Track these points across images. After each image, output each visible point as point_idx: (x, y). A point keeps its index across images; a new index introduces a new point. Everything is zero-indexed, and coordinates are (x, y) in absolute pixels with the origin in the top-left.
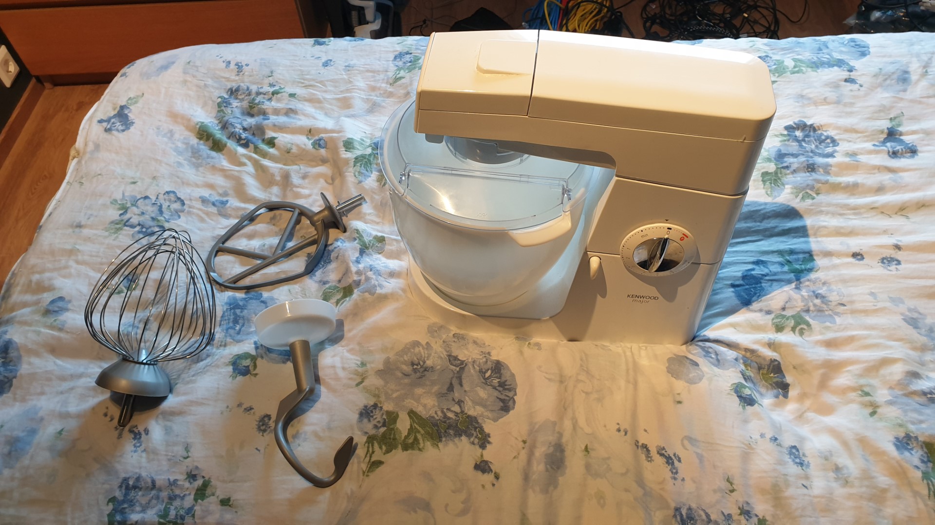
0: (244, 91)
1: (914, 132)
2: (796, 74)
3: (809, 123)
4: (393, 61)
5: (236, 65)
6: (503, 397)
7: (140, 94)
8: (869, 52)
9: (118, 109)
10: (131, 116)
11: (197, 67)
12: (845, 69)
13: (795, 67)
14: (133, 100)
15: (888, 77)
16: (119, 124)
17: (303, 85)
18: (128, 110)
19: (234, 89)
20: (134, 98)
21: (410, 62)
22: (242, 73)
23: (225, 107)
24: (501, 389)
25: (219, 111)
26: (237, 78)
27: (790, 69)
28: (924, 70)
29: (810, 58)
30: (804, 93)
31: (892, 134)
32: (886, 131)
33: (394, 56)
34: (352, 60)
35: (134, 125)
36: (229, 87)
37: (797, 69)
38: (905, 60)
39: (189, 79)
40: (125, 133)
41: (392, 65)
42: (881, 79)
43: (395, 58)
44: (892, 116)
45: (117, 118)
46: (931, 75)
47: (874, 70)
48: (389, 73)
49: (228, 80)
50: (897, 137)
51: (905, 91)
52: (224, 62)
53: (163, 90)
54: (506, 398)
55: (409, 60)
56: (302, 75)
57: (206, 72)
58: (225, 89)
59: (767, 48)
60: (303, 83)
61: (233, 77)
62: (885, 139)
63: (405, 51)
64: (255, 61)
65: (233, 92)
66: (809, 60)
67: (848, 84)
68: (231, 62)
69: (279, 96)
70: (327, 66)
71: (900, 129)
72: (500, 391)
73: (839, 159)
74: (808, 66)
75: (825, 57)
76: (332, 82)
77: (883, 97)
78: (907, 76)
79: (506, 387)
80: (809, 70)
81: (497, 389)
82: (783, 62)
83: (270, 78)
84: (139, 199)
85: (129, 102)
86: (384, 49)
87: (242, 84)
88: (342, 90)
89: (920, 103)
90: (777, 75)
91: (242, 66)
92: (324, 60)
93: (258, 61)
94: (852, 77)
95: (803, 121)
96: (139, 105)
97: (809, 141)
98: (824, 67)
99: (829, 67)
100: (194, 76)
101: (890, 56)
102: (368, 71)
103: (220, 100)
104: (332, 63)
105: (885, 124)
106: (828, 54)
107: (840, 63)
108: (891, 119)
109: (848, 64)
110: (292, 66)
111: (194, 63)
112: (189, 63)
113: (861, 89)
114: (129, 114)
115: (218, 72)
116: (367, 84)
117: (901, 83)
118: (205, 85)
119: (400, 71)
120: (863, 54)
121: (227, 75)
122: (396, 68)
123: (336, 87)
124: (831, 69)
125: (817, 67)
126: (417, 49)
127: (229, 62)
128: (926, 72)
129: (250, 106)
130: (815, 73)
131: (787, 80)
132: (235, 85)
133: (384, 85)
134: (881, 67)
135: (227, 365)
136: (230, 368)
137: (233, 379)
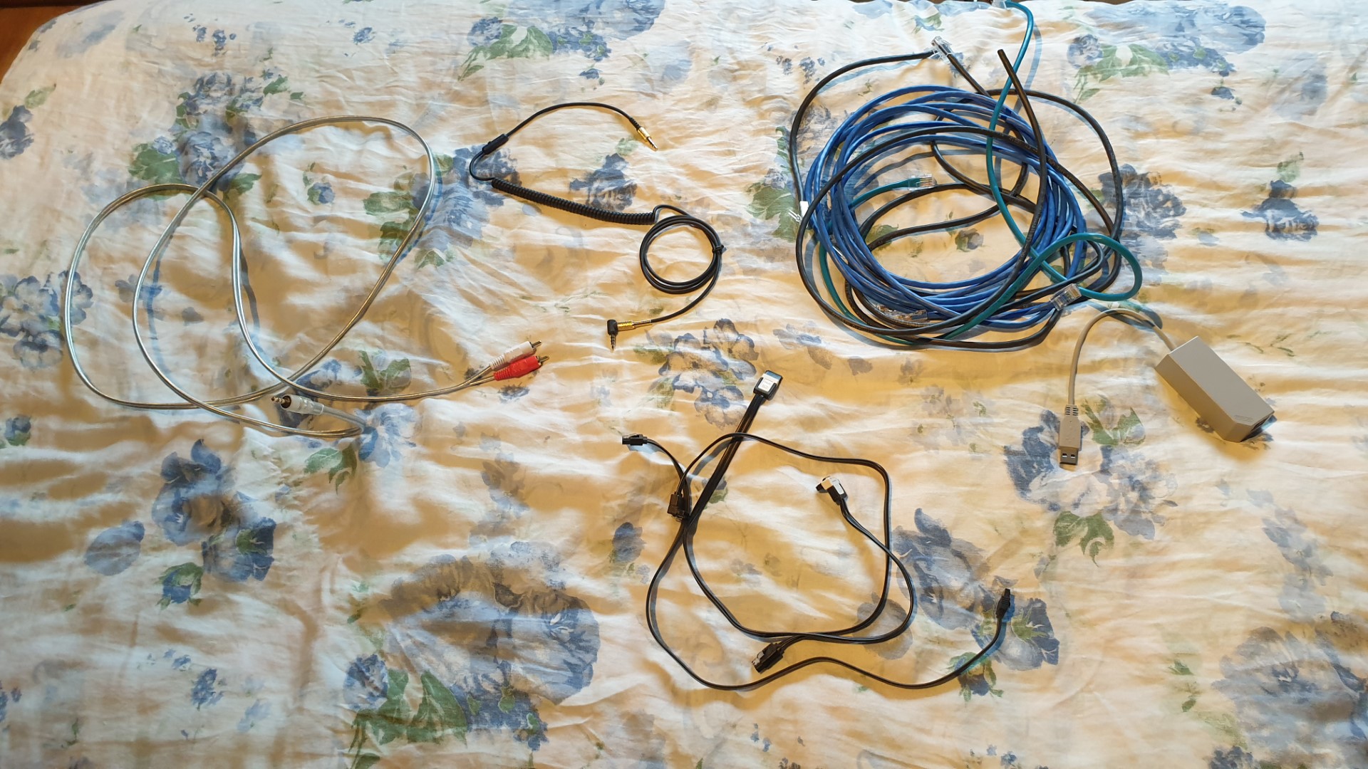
0: (222, 86)
1: (1317, 191)
2: (1132, 78)
3: (1141, 171)
4: (470, 34)
5: (214, 35)
6: (573, 661)
7: (50, 84)
8: (1263, 37)
9: (11, 112)
10: (30, 127)
11: (149, 37)
12: (1216, 70)
13: (1132, 63)
14: (36, 97)
15: (1287, 85)
16: (7, 141)
17: (318, 75)
18: (27, 116)
19: (205, 80)
20: (40, 92)
21: (497, 37)
22: (222, 51)
23: (189, 114)
24: (573, 647)
25: (177, 121)
26: (214, 60)
27: (1123, 68)
28: (1351, 75)
29: (1161, 44)
30: (1141, 113)
31: (1278, 195)
32: (1269, 188)
33: (472, 25)
34: (403, 32)
35: (32, 144)
36: (199, 76)
37: (1134, 67)
38: (1320, 54)
39: (134, 60)
40: (14, 159)
41: (466, 42)
42: (1274, 89)
43: (474, 29)
44: (1283, 160)
45: (6, 130)
46: (1360, 84)
47: (1265, 72)
48: (459, 57)
49: (200, 63)
50: (1286, 198)
51: (1312, 113)
52: (194, 29)
53: (88, 79)
54: (579, 663)
55: (495, 33)
56: (319, 55)
57: (163, 47)
58: (191, 80)
59: (1091, 22)
60: (318, 71)
61: (208, 59)
62: (1265, 202)
63: (491, 17)
64: (247, 28)
65: (204, 85)
66: (1158, 49)
67: (1217, 98)
68: (207, 31)
69: (276, 96)
70: (360, 41)
71: (1294, 183)
72: (570, 651)
73: (1184, 240)
74: (1154, 62)
75: (1186, 45)
76: (365, 72)
77: (1271, 123)
78: (1319, 84)
79: (581, 644)
80: (1155, 68)
81: (566, 647)
82: (1114, 51)
83: (266, 63)
84: (20, 283)
85: (31, 99)
86: (456, 12)
87: (219, 73)
88: (378, 87)
89: (1335, 135)
90: (1100, 76)
91: (224, 38)
92: (358, 29)
93: (252, 29)
94: (1225, 86)
95: (1133, 167)
96: (46, 106)
97: (1136, 205)
98: (1181, 64)
99: (1190, 65)
100: (143, 55)
101: (1297, 46)
102: (426, 53)
103: (182, 100)
104: (370, 36)
105: (1268, 175)
106: (1193, 39)
107: (1208, 58)
108: (1280, 166)
109: (1222, 60)
110: (305, 39)
111: (146, 29)
112: (137, 29)
113: (1239, 108)
114: (26, 124)
115: (182, 48)
116: (421, 78)
117: (1307, 99)
118: (160, 71)
119: (477, 53)
120: (1252, 41)
121: (197, 55)
122: (472, 48)
123: (369, 80)
124: (1191, 68)
125: (1170, 64)
126: (511, 13)
127: (204, 30)
128: (1354, 78)
129: (227, 113)
130: (1164, 75)
131: (1116, 87)
132: (208, 73)
133: (448, 79)
134: (1277, 67)
135: (156, 583)
136: (159, 589)
137: (162, 609)
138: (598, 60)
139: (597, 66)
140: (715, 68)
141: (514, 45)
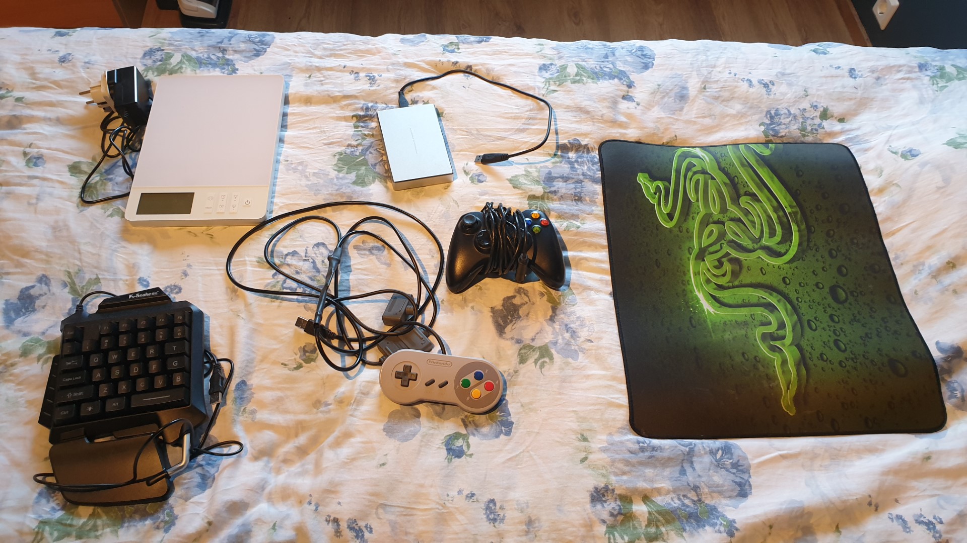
2: (576, 84)
3: (583, 143)
4: (142, 58)
8: (653, 64)
12: (624, 83)
13: (577, 75)
15: (666, 94)
21: (161, 61)
27: (571, 78)
28: (703, 86)
29: (593, 66)
33: (143, 53)
34: (94, 55)
37: (578, 78)
38: (684, 74)
41: (140, 64)
42: (658, 96)
43: (145, 55)
47: (652, 86)
51: (681, 110)
55: (160, 58)
59: (553, 53)
60: (34, 84)
63: (157, 47)
66: (592, 69)
67: (625, 101)
70: (63, 62)
74: (589, 77)
75: (608, 67)
77: (658, 117)
78: (684, 92)
80: (590, 81)
82: (566, 68)
86: (133, 43)
90: (557, 83)
92: (61, 54)
94: (630, 94)
95: (578, 140)
97: (581, 163)
98: (605, 78)
99: (610, 79)
101: (672, 69)
104: (70, 58)
106: (613, 64)
107: (621, 75)
109: (628, 78)
113: (638, 107)
117: (678, 101)
120: (647, 67)
123: (73, 88)
124: (611, 81)
125: (598, 78)
126: (170, 45)
130: (595, 85)
131: (567, 90)
141: (172, 66)
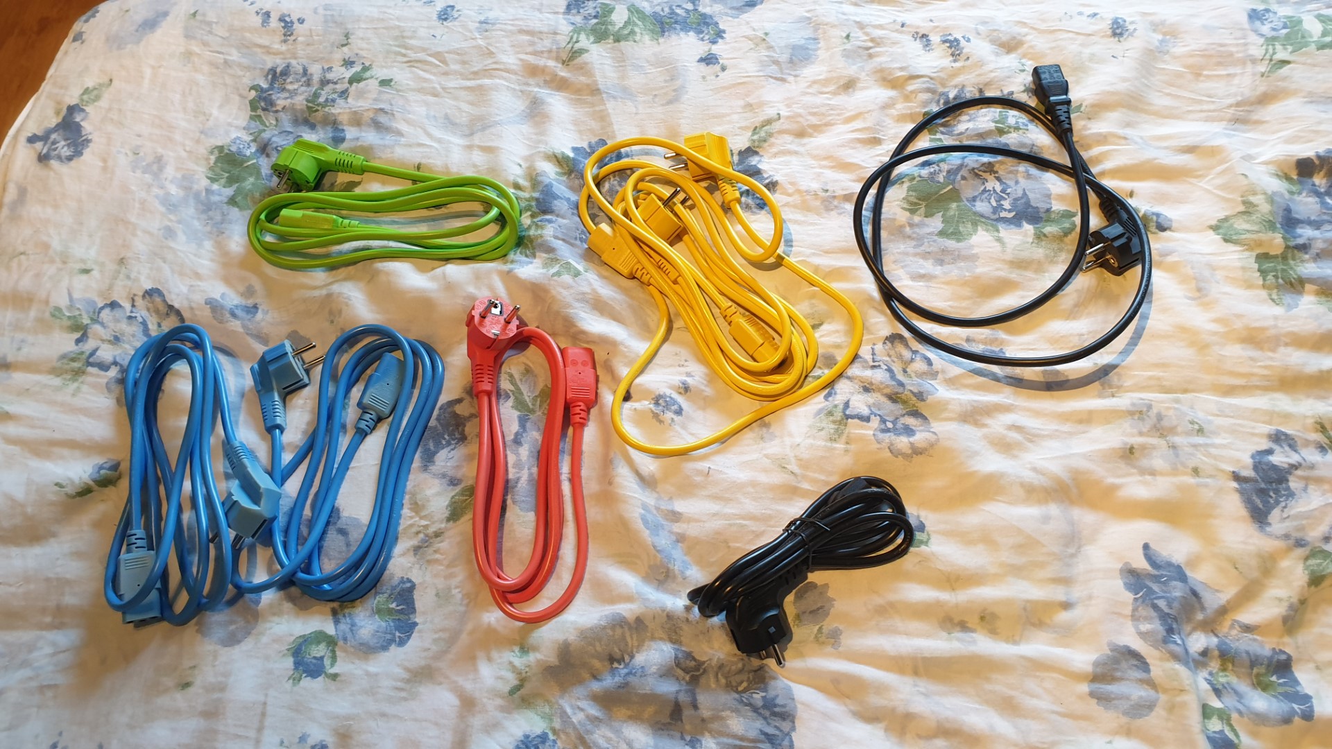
0: (298, 77)
4: (564, 13)
5: (280, 20)
6: (771, 731)
7: (106, 80)
9: (64, 112)
10: (87, 126)
11: (209, 24)
14: (91, 94)
16: (63, 143)
17: (405, 59)
18: (82, 115)
19: (278, 70)
20: (95, 89)
21: (595, 17)
22: (292, 38)
23: (264, 110)
25: (252, 118)
26: (284, 48)
27: (1315, 39)
33: (565, 3)
35: (90, 144)
36: (269, 65)
39: (196, 49)
40: (73, 163)
43: (569, 7)
45: (61, 131)
48: (558, 37)
49: (268, 50)
53: (148, 72)
54: (777, 733)
55: (593, 12)
56: (403, 37)
57: (227, 35)
58: (261, 69)
60: (404, 55)
61: (277, 46)
64: (315, 11)
65: (277, 76)
68: (272, 15)
69: (361, 85)
72: (765, 718)
76: (458, 54)
79: (776, 710)
81: (759, 714)
82: (1300, 22)
83: (345, 49)
84: (103, 308)
85: (85, 97)
87: (294, 62)
88: (475, 70)
90: (1289, 48)
91: (292, 22)
92: (440, 7)
93: (321, 11)
96: (103, 103)
100: (205, 44)
102: (521, 31)
103: (253, 93)
110: (383, 20)
111: (204, 15)
112: (194, 14)
114: (82, 123)
115: (248, 35)
116: (521, 60)
118: (226, 62)
119: (579, 34)
121: (264, 41)
122: (571, 28)
123: (464, 63)
127: (268, 14)
129: (309, 108)
131: (1312, 61)
132: (280, 64)
133: (551, 63)
135: (284, 655)
136: (289, 662)
137: (294, 685)
138: (714, 42)
139: (715, 49)
140: (848, 46)
141: (617, 28)
